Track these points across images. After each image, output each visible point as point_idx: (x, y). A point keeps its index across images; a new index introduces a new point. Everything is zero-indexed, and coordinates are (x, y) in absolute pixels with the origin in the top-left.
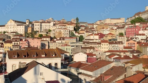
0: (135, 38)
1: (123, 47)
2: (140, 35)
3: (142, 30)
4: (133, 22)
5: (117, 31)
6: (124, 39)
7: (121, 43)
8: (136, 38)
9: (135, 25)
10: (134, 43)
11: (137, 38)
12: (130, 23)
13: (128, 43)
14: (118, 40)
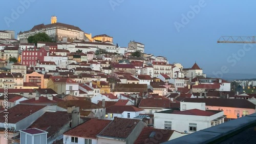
0: (38, 69)
1: (23, 84)
2: (48, 63)
3: (49, 55)
4: (32, 40)
5: (5, 55)
6: (22, 69)
7: (19, 76)
8: (41, 69)
9: (36, 45)
10: (40, 77)
11: (43, 69)
12: (26, 42)
13: (30, 77)
14: (12, 71)
